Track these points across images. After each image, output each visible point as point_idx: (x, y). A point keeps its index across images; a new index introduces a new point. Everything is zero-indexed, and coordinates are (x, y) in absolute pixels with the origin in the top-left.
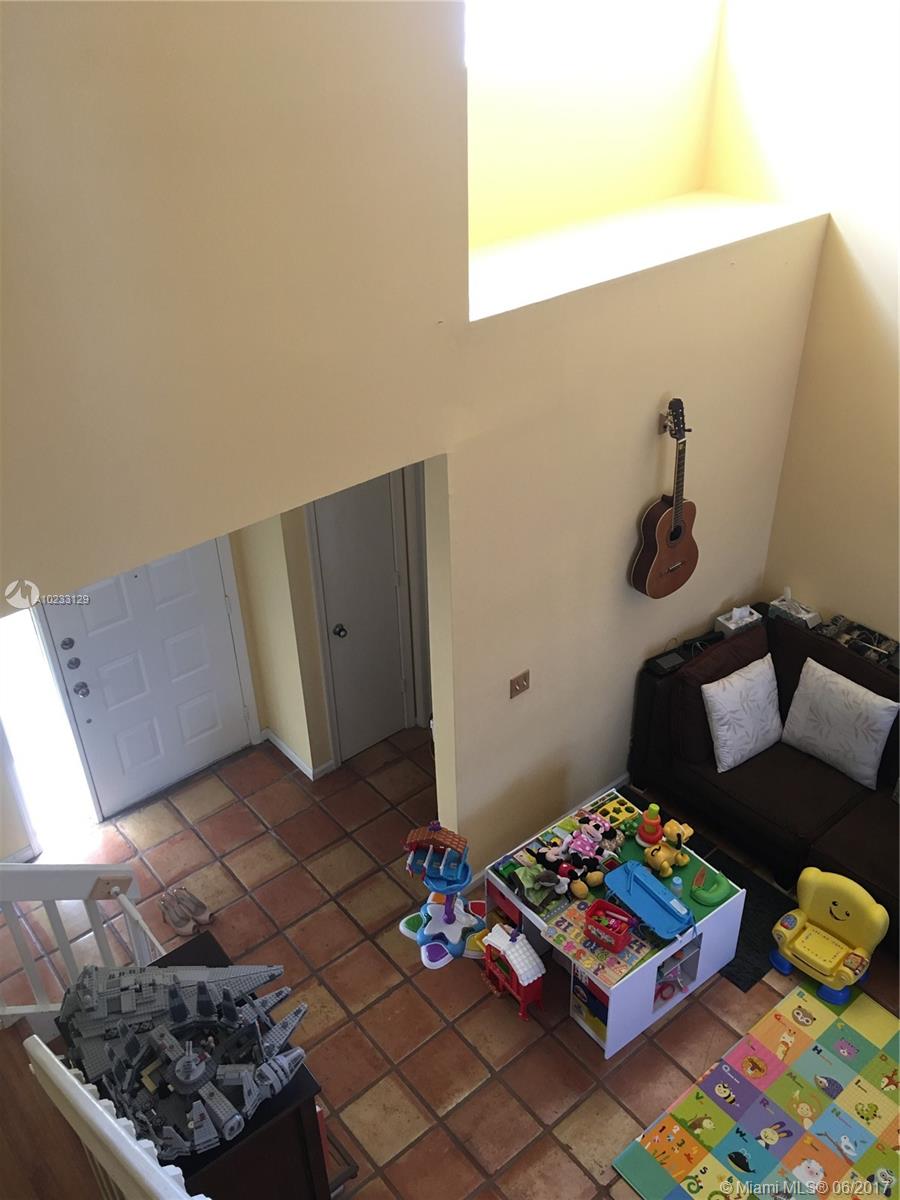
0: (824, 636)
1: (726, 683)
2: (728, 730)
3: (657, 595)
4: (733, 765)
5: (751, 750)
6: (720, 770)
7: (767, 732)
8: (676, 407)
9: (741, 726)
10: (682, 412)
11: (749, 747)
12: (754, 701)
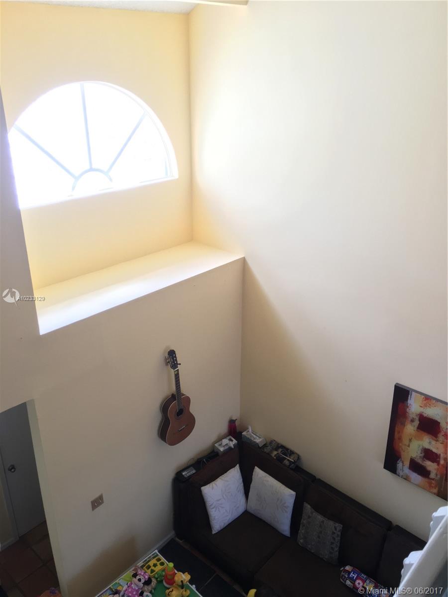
0: (265, 452)
1: (214, 484)
2: (215, 511)
3: (173, 443)
4: (220, 529)
5: (229, 519)
6: (214, 532)
7: (238, 507)
8: (172, 353)
9: (222, 508)
10: (175, 356)
11: (228, 518)
12: (229, 492)
